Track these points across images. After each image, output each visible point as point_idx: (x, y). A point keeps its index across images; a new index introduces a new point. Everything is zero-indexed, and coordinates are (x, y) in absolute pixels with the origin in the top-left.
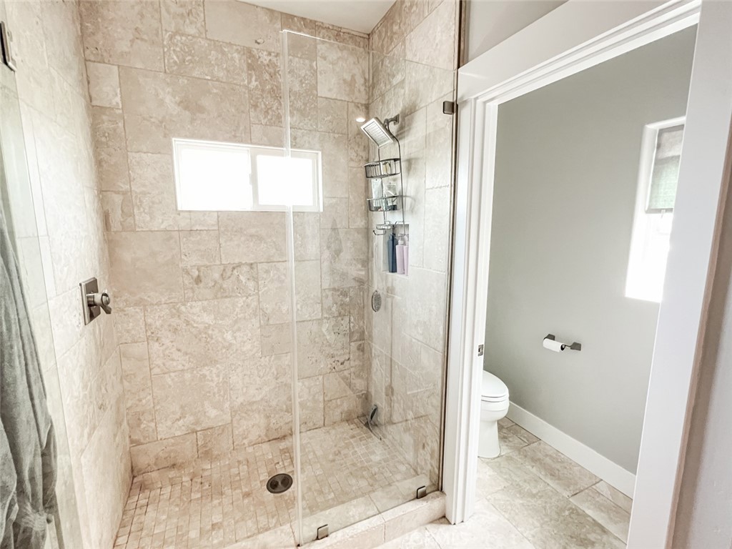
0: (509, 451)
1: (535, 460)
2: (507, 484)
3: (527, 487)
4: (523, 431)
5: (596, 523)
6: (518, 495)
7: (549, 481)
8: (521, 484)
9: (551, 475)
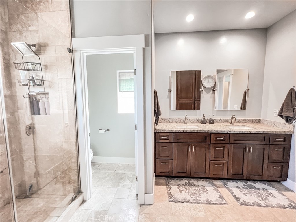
0: (94, 171)
1: (103, 169)
2: (98, 179)
3: (104, 176)
4: (96, 164)
5: (122, 173)
6: (103, 180)
7: (108, 171)
8: (102, 176)
9: (109, 169)
